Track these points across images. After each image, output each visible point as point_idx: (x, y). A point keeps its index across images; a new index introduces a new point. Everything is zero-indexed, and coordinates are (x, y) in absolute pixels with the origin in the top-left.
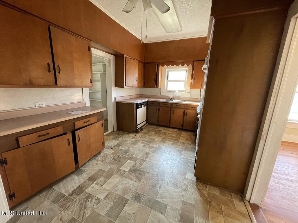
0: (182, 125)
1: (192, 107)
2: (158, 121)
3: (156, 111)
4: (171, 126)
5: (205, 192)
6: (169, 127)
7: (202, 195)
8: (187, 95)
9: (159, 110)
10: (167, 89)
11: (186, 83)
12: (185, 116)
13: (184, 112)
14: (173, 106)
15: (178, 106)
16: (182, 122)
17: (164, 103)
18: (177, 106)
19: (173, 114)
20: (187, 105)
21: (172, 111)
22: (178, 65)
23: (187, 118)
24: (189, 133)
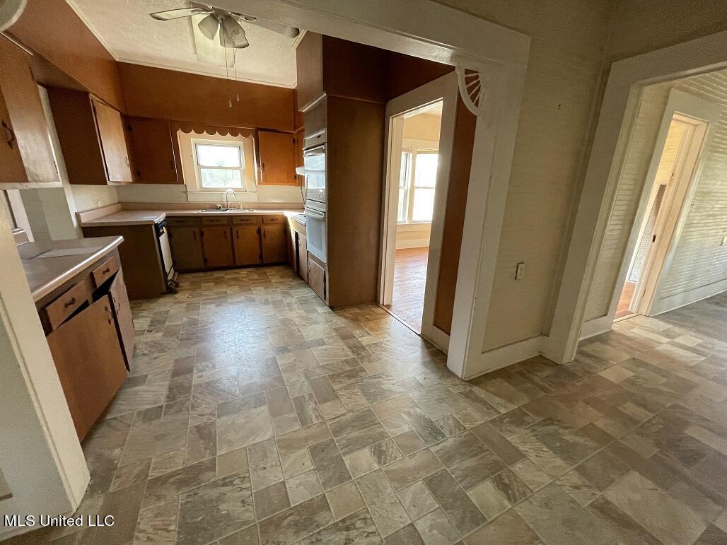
0: (261, 257)
1: (272, 220)
2: (205, 260)
3: (195, 238)
4: (238, 263)
5: (347, 315)
6: (234, 266)
7: (346, 318)
8: (252, 198)
9: (202, 234)
10: (201, 187)
11: (243, 173)
12: (263, 238)
13: (259, 231)
14: (234, 223)
15: (244, 220)
16: (258, 251)
17: (212, 219)
18: (242, 220)
19: (238, 237)
20: (262, 217)
21: (234, 233)
22: (223, 133)
23: (267, 242)
24: (276, 268)
